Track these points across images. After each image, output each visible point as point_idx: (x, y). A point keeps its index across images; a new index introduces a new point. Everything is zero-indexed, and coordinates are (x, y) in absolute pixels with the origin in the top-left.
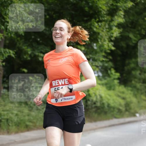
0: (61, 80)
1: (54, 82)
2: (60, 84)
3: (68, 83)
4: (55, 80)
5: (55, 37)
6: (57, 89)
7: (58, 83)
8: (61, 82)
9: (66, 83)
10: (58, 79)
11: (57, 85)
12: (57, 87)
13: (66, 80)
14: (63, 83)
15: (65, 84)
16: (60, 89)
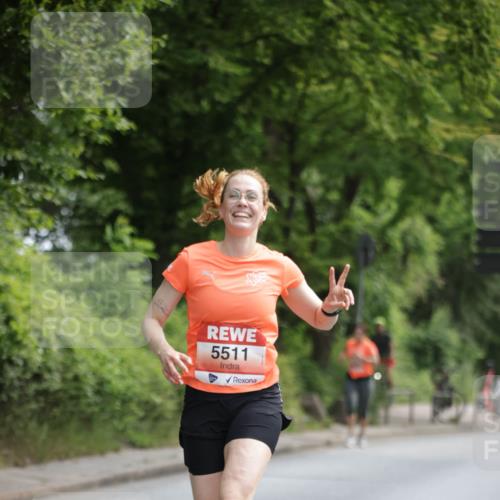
0: (238, 330)
1: (215, 328)
2: (234, 338)
3: (254, 341)
5: (234, 216)
6: (220, 350)
7: (229, 335)
8: (237, 334)
9: (249, 340)
10: (229, 325)
11: (222, 338)
12: (221, 346)
13: (250, 331)
14: (241, 339)
15: (245, 342)
16: (229, 351)
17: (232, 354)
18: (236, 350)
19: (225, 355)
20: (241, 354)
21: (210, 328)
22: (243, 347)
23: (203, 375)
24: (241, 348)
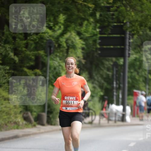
0: (72, 97)
1: (66, 97)
2: (71, 99)
3: (75, 99)
4: (67, 96)
5: (68, 69)
6: (68, 102)
7: (70, 99)
8: (71, 98)
9: (74, 99)
10: (69, 96)
11: (68, 99)
12: (68, 101)
13: (74, 97)
14: (72, 99)
15: (73, 100)
16: (70, 102)
17: (70, 103)
18: (71, 102)
19: (69, 103)
20: (72, 103)
21: (65, 97)
23: (64, 108)
24: (72, 101)
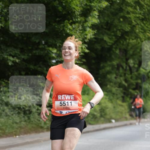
4: (61, 95)
5: (65, 55)
7: (65, 98)
8: (67, 97)
10: (65, 94)
11: (63, 99)
16: (66, 103)
22: (70, 101)
